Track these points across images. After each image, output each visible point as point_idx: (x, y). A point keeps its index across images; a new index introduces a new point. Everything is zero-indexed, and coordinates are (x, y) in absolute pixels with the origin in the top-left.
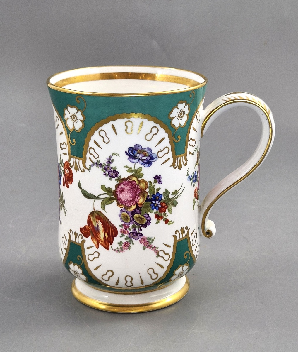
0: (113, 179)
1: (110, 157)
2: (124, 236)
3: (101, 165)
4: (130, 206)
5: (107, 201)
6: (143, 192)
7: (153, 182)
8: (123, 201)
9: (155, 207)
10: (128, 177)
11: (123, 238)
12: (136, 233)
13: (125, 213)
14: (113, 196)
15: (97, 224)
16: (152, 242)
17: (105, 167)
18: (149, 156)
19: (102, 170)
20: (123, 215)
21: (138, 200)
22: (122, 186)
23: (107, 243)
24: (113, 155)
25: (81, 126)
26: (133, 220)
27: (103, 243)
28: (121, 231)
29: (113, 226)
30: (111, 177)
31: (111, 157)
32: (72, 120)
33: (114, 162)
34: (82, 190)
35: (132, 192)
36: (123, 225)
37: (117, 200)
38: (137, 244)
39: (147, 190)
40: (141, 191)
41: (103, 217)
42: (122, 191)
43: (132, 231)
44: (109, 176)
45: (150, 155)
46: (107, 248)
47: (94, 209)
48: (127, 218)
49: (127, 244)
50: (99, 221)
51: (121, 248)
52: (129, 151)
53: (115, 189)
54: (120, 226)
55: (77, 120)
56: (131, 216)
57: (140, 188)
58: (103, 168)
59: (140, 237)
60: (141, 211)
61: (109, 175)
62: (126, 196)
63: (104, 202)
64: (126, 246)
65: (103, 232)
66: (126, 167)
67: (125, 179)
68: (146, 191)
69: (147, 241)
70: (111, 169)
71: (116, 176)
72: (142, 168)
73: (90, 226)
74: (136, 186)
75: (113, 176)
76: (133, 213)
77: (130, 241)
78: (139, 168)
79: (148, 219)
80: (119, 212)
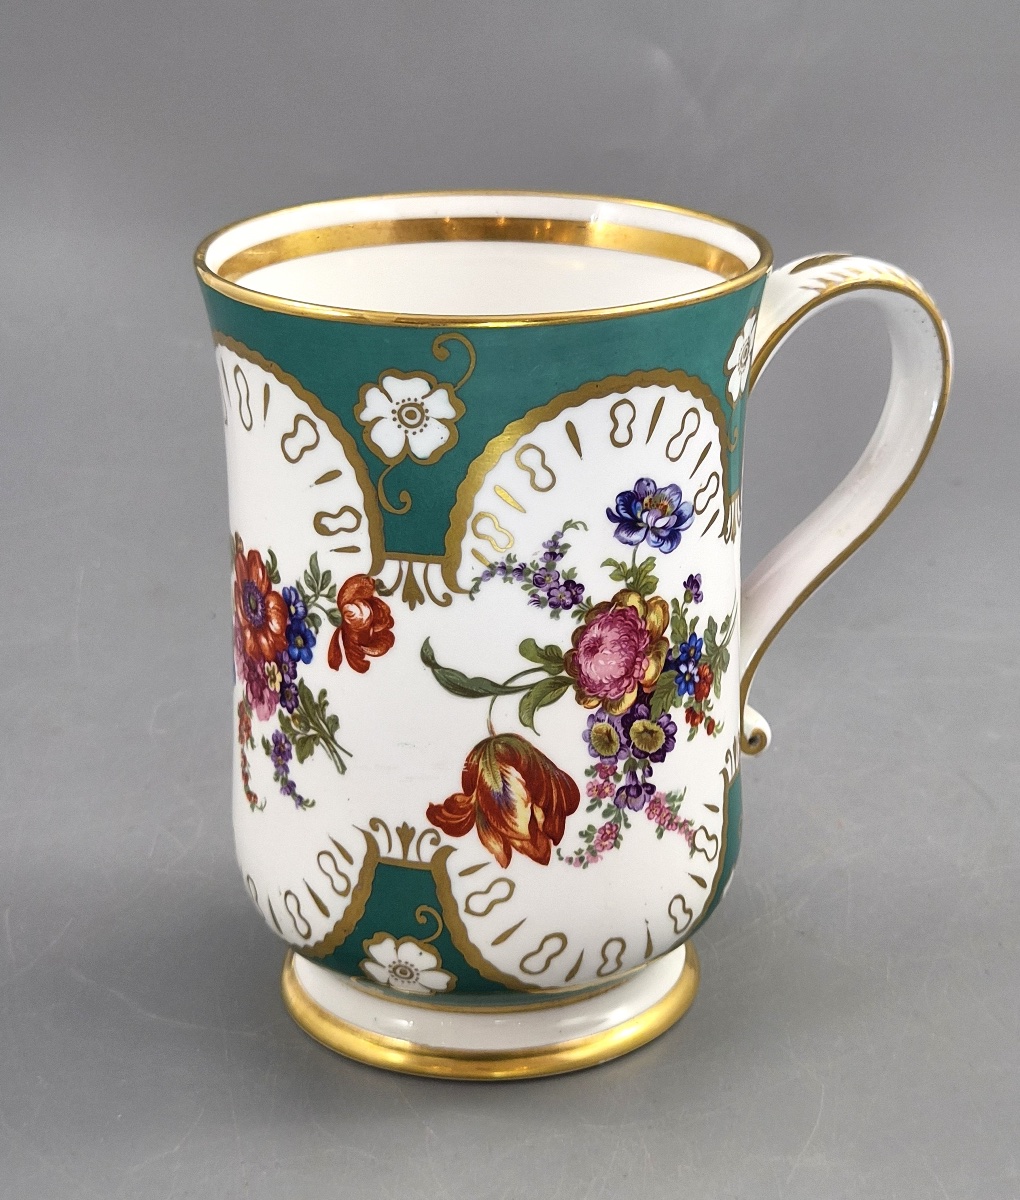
0: (566, 614)
1: (556, 538)
2: (600, 804)
3: (521, 571)
4: (618, 698)
5: (544, 694)
6: (657, 639)
7: (681, 601)
8: (597, 683)
9: (687, 684)
10: (615, 598)
11: (599, 811)
12: (637, 786)
13: (605, 726)
14: (564, 674)
15: (504, 782)
16: (679, 807)
17: (536, 575)
18: (673, 514)
19: (525, 588)
20: (599, 731)
21: (642, 673)
22: (595, 632)
23: (542, 842)
24: (565, 529)
25: (442, 442)
26: (629, 742)
27: (526, 845)
28: (589, 790)
29: (561, 779)
30: (557, 606)
31: (558, 538)
32: (398, 422)
33: (569, 554)
34: (437, 671)
35: (624, 646)
36: (598, 768)
37: (578, 682)
38: (639, 823)
39: (668, 634)
40: (651, 639)
41: (526, 751)
42: (593, 649)
43: (623, 783)
44: (551, 604)
45: (678, 508)
46: (544, 860)
47: (491, 731)
48: (611, 740)
49: (611, 829)
50: (512, 770)
51: (589, 848)
52: (617, 507)
53: (571, 647)
54: (588, 773)
55: (425, 422)
56: (621, 732)
57: (648, 628)
58: (529, 580)
59: (647, 796)
60: (649, 707)
61: (552, 600)
62: (604, 667)
63: (531, 700)
64: (607, 838)
65: (526, 806)
66: (609, 562)
67: (604, 607)
68: (665, 635)
69: (667, 805)
70: (557, 581)
71: (575, 600)
72: (654, 559)
73: (474, 794)
74: (636, 625)
75: (564, 604)
76: (628, 720)
77: (618, 819)
78: (648, 559)
79: (668, 731)
80: (584, 726)
